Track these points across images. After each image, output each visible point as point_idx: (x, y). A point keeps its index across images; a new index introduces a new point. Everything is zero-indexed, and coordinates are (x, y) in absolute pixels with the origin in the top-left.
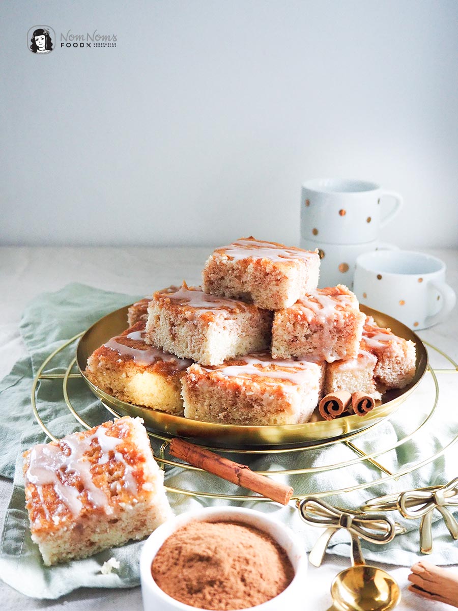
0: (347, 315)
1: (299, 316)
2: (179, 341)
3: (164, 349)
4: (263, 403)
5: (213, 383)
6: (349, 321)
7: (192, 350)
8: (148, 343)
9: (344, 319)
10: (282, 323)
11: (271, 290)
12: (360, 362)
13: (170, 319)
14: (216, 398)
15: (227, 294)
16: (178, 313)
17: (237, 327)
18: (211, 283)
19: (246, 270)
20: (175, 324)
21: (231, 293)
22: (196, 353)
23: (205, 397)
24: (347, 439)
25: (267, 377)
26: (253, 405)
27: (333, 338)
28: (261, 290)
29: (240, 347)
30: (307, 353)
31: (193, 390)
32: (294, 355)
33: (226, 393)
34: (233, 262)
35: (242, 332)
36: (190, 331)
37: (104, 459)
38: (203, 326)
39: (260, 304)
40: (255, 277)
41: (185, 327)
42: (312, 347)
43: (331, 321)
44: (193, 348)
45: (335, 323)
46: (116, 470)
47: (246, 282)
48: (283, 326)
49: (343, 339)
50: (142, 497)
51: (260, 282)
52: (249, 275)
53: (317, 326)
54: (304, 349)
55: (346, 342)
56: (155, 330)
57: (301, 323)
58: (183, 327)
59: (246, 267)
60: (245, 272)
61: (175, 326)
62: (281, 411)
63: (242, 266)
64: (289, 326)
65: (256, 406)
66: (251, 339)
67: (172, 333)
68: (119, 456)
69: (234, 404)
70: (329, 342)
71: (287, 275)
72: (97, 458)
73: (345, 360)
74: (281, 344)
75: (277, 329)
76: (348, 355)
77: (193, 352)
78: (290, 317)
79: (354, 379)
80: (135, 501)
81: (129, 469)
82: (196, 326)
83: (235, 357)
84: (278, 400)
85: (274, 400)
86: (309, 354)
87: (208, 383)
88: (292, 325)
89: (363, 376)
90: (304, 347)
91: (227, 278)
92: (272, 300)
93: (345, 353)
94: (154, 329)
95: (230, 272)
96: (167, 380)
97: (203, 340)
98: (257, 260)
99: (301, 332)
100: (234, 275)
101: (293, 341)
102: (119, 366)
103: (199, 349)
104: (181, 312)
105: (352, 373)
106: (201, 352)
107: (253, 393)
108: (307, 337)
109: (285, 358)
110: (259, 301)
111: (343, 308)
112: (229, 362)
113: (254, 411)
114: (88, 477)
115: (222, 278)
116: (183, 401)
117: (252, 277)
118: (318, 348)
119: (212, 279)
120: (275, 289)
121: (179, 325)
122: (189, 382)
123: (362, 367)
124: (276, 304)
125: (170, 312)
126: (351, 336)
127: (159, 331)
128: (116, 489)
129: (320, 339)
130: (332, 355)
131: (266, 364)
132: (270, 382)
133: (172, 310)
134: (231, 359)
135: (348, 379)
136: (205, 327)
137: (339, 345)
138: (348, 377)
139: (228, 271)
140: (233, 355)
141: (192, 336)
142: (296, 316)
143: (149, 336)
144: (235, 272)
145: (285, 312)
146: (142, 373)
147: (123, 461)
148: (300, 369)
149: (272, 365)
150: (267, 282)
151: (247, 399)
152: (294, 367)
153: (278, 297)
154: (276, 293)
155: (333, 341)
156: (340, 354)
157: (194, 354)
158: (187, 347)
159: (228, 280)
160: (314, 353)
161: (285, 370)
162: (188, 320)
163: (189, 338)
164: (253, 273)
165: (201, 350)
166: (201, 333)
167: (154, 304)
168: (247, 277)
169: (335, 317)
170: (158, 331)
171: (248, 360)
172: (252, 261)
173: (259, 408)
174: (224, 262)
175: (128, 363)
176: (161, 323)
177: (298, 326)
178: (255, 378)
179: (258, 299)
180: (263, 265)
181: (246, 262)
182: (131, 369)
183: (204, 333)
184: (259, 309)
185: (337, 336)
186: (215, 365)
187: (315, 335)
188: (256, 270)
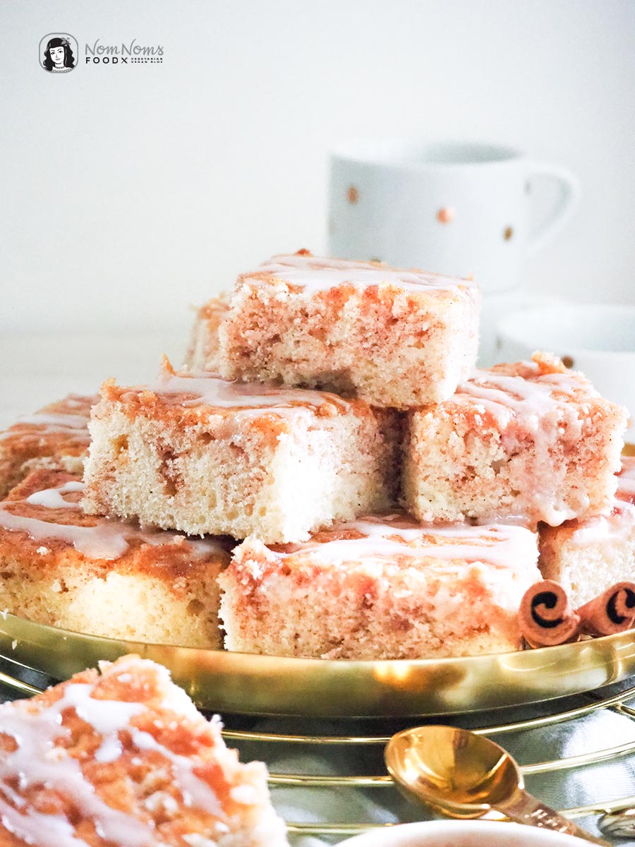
0: (587, 412)
1: (477, 417)
2: (189, 494)
3: (141, 521)
4: (436, 615)
5: (301, 580)
6: (593, 423)
7: (229, 510)
8: (94, 512)
9: (579, 418)
10: (439, 436)
11: (402, 358)
12: (615, 526)
13: (161, 439)
14: (313, 617)
15: (289, 377)
16: (184, 424)
17: (335, 449)
18: (246, 353)
19: (340, 314)
20: (177, 451)
21: (299, 375)
22: (242, 516)
23: (283, 616)
24: (619, 701)
25: (433, 558)
26: (411, 621)
27: (557, 468)
28: (377, 361)
29: (338, 500)
30: (499, 508)
31: (252, 603)
32: (470, 514)
33: (338, 601)
34: (306, 297)
35: (343, 463)
36: (223, 462)
37: (111, 751)
38: (261, 445)
39: (377, 396)
40: (363, 330)
41: (206, 457)
42: (509, 491)
43: (552, 426)
44: (231, 504)
45: (562, 431)
46: (149, 770)
47: (338, 344)
48: (440, 443)
49: (580, 469)
50: (236, 819)
51: (375, 341)
52: (348, 326)
53: (520, 441)
54: (491, 496)
55: (586, 475)
56: (115, 474)
57: (485, 432)
58: (200, 455)
59: (338, 308)
60: (337, 318)
61: (173, 458)
62: (479, 630)
63: (328, 305)
64: (456, 440)
65: (416, 623)
66: (361, 483)
67: (166, 477)
68: (144, 740)
69: (361, 626)
70: (549, 476)
71: (445, 320)
72: (92, 751)
73: (584, 521)
74: (437, 488)
75: (427, 452)
76: (593, 506)
77: (232, 516)
78: (456, 421)
79: (605, 565)
80: (221, 827)
81: (183, 763)
82: (238, 449)
83: (331, 523)
84: (472, 603)
85: (462, 604)
86: (504, 510)
87: (288, 581)
88: (461, 440)
89: (623, 560)
90: (491, 493)
91: (289, 340)
92: (406, 383)
93: (586, 501)
94: (110, 474)
95: (297, 321)
96: (175, 586)
97: (259, 479)
98: (365, 288)
99: (483, 457)
100: (306, 328)
101: (464, 479)
102: (42, 564)
103: (250, 507)
104: (193, 421)
105: (600, 552)
106: (256, 513)
107: (410, 593)
108: (496, 467)
109: (451, 520)
110: (374, 388)
111: (570, 396)
112: (321, 534)
113: (411, 638)
114: (84, 791)
115: (276, 338)
116: (224, 633)
117: (354, 331)
118: (525, 495)
119: (250, 342)
120: (413, 355)
121: (188, 452)
122: (245, 582)
123: (619, 536)
124: (416, 392)
125: (161, 424)
126: (596, 459)
127: (125, 476)
128: (163, 809)
129: (529, 470)
130: (556, 508)
131: (412, 534)
132: (440, 566)
133: (167, 419)
134: (323, 529)
135: (592, 565)
136: (267, 449)
137: (571, 483)
138: (591, 561)
139: (291, 320)
140: (326, 518)
141: (226, 477)
142: (469, 417)
143: (93, 494)
144: (311, 321)
145: (441, 409)
146: (104, 577)
147: (162, 749)
148: (495, 539)
149: (425, 536)
150: (393, 340)
151: (395, 610)
152: (481, 537)
153: (422, 375)
154: (417, 364)
155: (558, 474)
156: (574, 504)
157: (235, 521)
158: (212, 506)
159: (291, 343)
160: (514, 506)
161: (462, 543)
162: (214, 439)
163: (219, 480)
164: (359, 320)
165: (257, 507)
166: (254, 466)
167: (109, 410)
168: (342, 332)
169: (560, 416)
170: (121, 477)
171: (364, 527)
172: (353, 291)
173: (426, 627)
174: (282, 297)
175: (65, 554)
176: (131, 453)
177: (478, 442)
178: (402, 561)
179: (370, 385)
180: (385, 298)
181: (337, 296)
182: (72, 569)
183: (262, 464)
184: (372, 407)
185: (567, 460)
186: (294, 541)
187: (516, 461)
188: (365, 310)
